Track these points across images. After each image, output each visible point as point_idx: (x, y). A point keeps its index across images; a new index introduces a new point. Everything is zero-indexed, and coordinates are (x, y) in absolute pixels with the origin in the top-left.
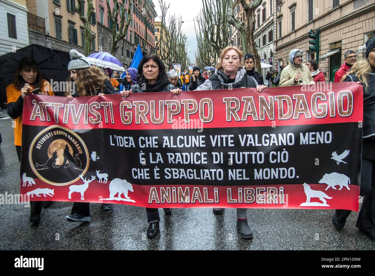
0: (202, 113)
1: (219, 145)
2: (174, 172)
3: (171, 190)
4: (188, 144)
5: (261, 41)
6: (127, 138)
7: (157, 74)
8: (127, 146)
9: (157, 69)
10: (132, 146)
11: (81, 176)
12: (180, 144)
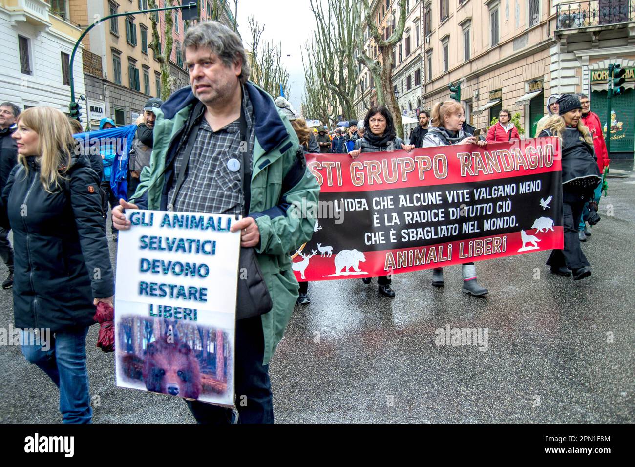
0: (436, 170)
1: (456, 201)
2: (411, 233)
3: (408, 254)
4: (425, 202)
5: (405, 84)
6: (359, 200)
7: (384, 129)
8: (360, 209)
9: (384, 122)
10: (365, 208)
11: (299, 252)
12: (417, 203)
